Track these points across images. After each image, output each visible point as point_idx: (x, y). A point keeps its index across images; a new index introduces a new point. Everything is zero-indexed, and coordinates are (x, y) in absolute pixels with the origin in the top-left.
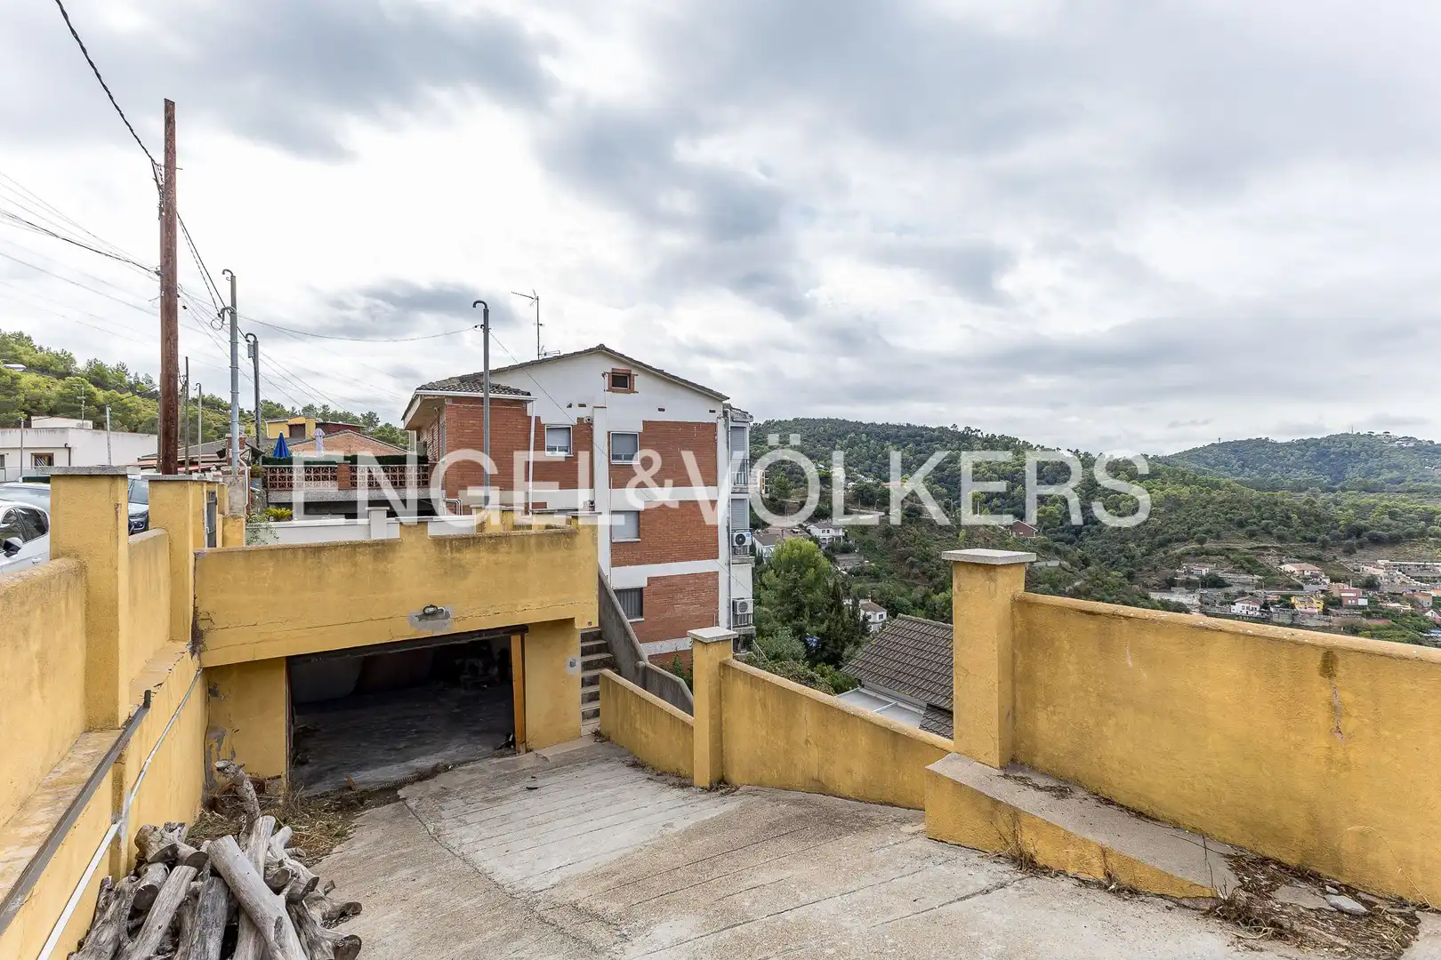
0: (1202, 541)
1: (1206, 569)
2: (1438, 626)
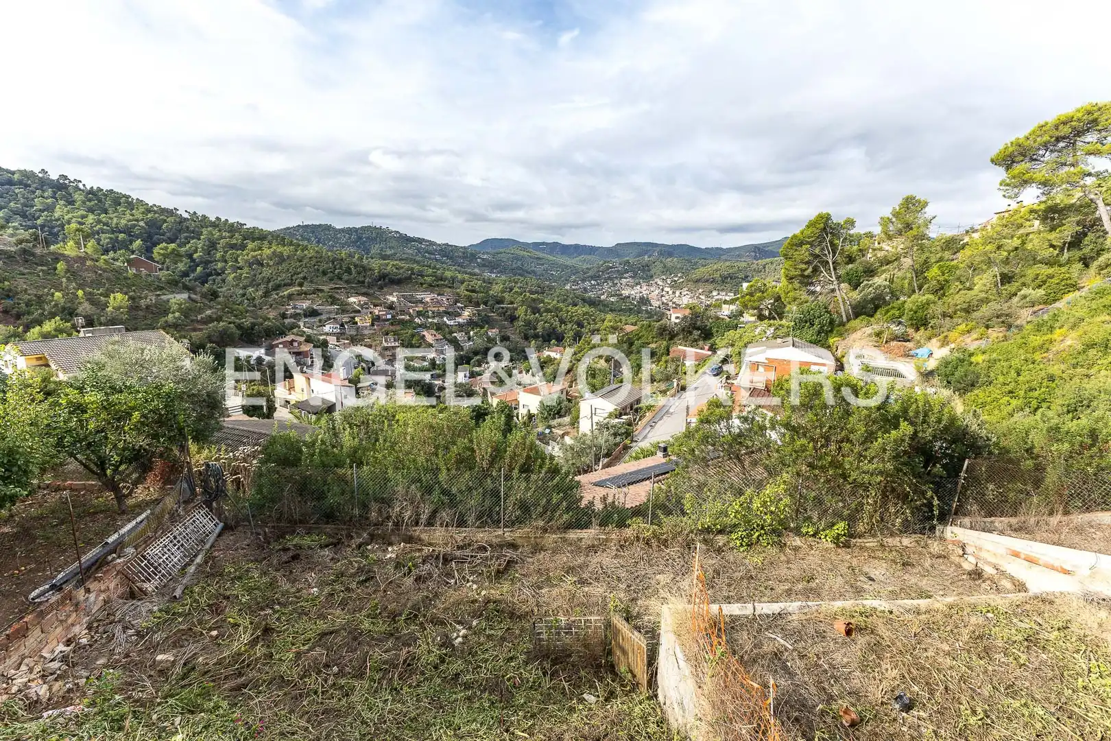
0: (301, 285)
1: (305, 305)
2: (420, 326)
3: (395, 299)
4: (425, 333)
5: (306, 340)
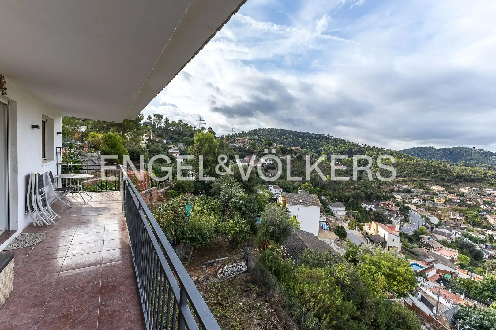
0: (404, 177)
1: (405, 187)
2: (484, 211)
3: (466, 191)
4: (488, 216)
5: (396, 205)
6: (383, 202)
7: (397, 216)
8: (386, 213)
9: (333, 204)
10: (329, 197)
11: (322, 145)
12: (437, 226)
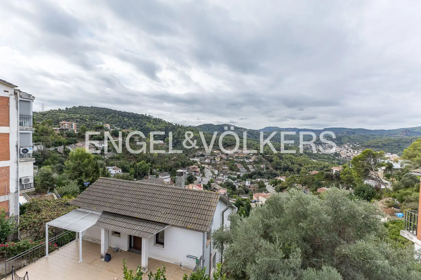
2: (236, 162)
4: (237, 165)
5: (198, 167)
6: (191, 167)
7: (199, 174)
8: (193, 173)
9: (162, 174)
10: (158, 169)
11: (145, 124)
12: (217, 176)
